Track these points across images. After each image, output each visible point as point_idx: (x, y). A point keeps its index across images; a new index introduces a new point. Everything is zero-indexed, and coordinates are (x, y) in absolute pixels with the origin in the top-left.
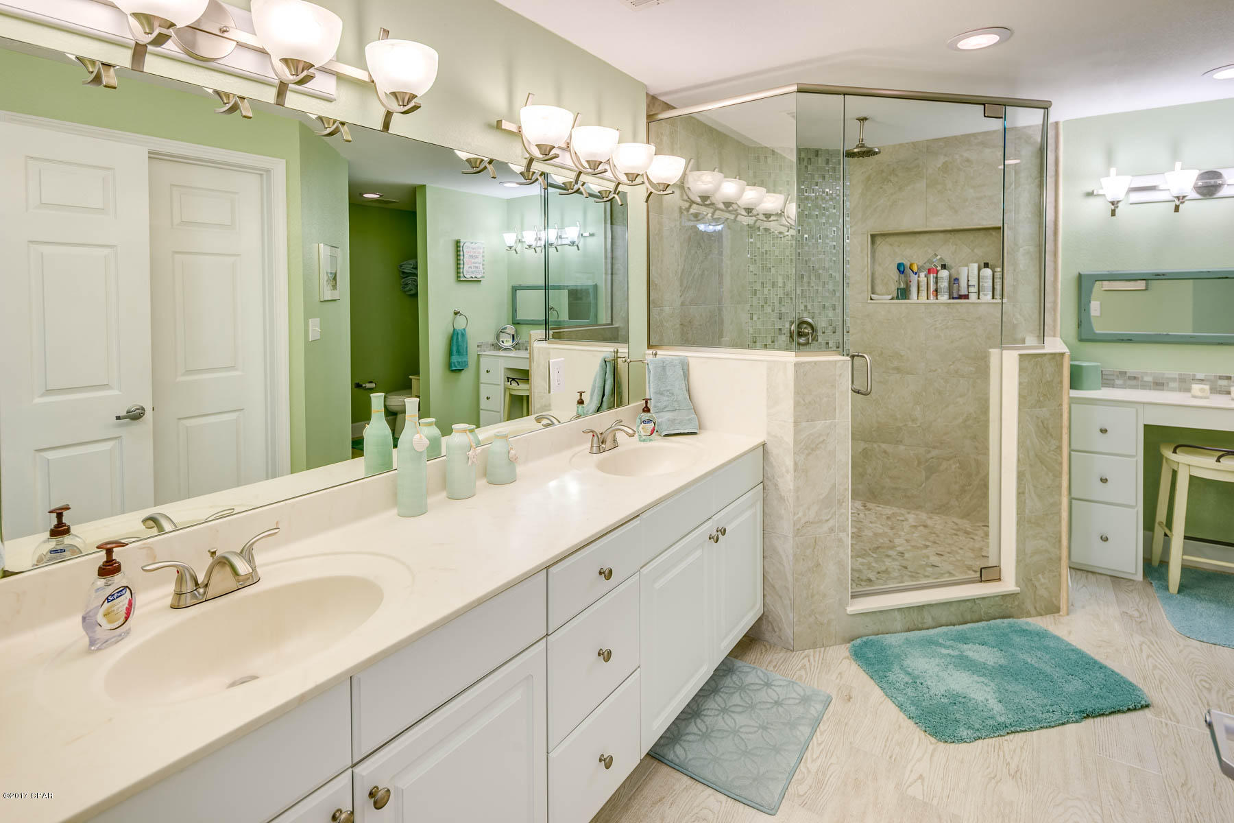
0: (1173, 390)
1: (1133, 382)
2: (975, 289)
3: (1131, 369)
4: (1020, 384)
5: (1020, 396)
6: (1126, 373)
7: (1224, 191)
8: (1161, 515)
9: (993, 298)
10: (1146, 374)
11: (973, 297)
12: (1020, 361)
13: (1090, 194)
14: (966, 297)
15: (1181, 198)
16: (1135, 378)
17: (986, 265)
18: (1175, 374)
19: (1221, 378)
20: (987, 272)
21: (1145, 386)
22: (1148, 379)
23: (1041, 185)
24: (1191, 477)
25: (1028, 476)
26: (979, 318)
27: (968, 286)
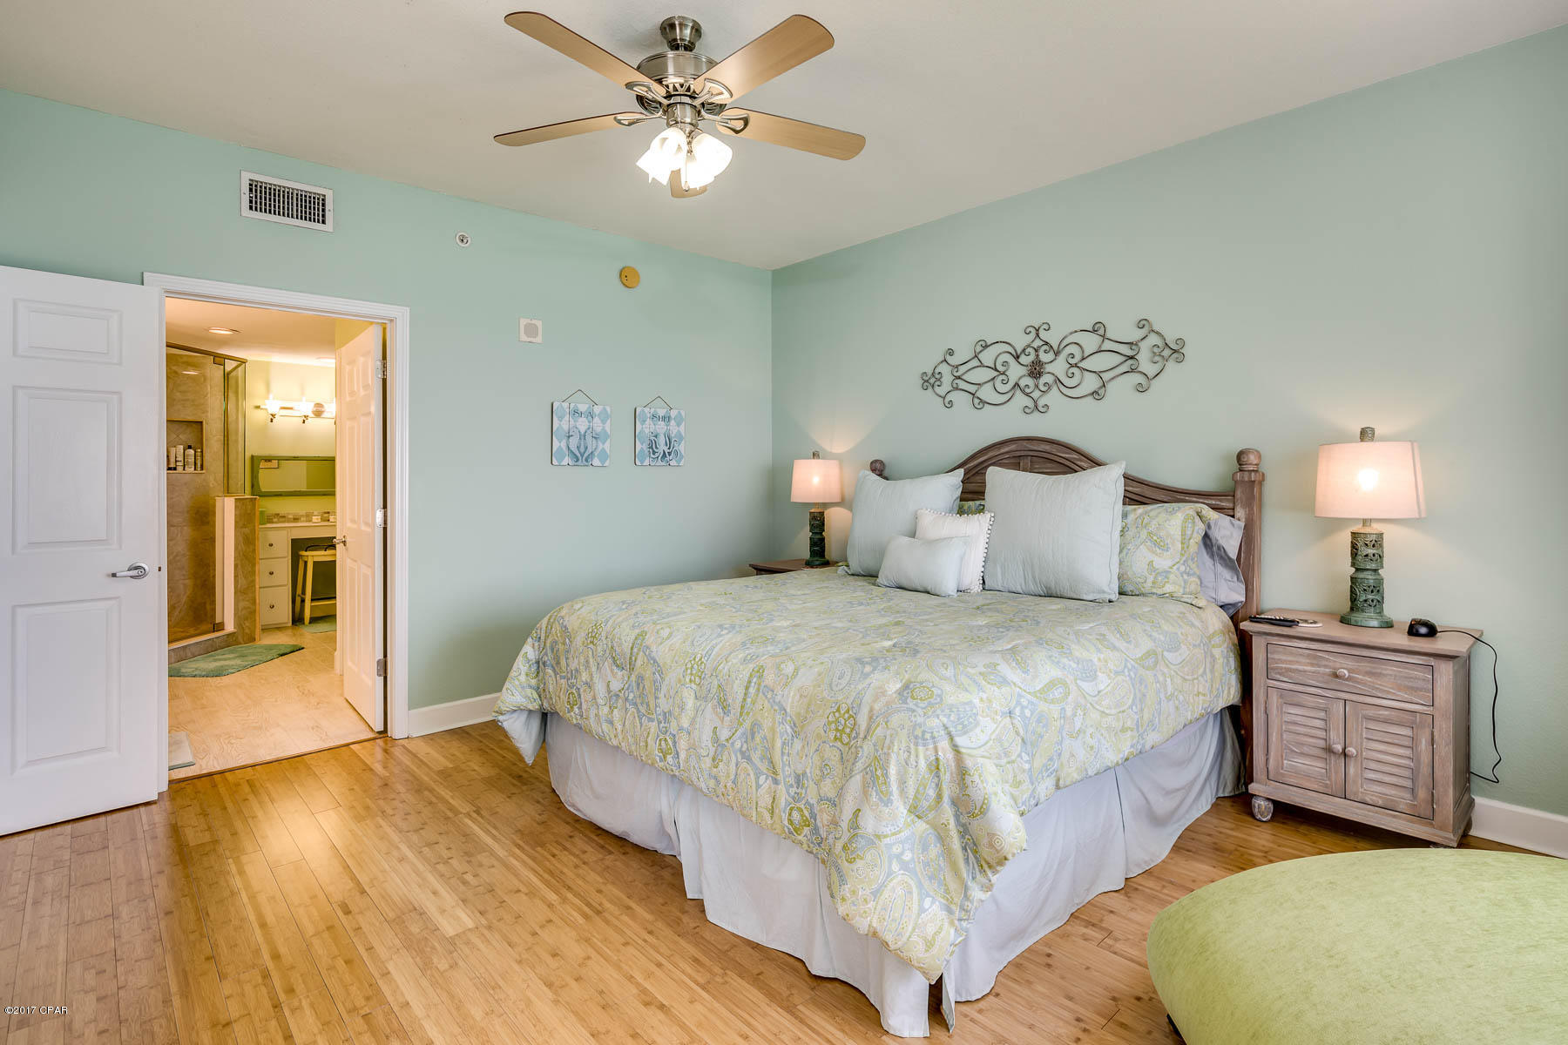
0: (303, 521)
1: (283, 519)
2: (181, 464)
3: (282, 512)
4: (236, 515)
5: (236, 522)
6: (278, 514)
7: (325, 415)
8: (299, 591)
9: (195, 469)
10: (289, 514)
11: (180, 469)
12: (236, 502)
13: (258, 407)
14: (175, 469)
15: (306, 417)
16: (284, 517)
17: (190, 447)
18: (303, 513)
19: (325, 513)
20: (192, 452)
21: (289, 521)
22: (291, 516)
23: (226, 397)
24: (314, 562)
25: (239, 566)
26: (186, 484)
27: (176, 461)
